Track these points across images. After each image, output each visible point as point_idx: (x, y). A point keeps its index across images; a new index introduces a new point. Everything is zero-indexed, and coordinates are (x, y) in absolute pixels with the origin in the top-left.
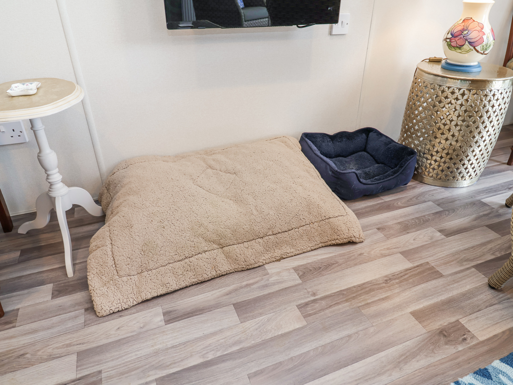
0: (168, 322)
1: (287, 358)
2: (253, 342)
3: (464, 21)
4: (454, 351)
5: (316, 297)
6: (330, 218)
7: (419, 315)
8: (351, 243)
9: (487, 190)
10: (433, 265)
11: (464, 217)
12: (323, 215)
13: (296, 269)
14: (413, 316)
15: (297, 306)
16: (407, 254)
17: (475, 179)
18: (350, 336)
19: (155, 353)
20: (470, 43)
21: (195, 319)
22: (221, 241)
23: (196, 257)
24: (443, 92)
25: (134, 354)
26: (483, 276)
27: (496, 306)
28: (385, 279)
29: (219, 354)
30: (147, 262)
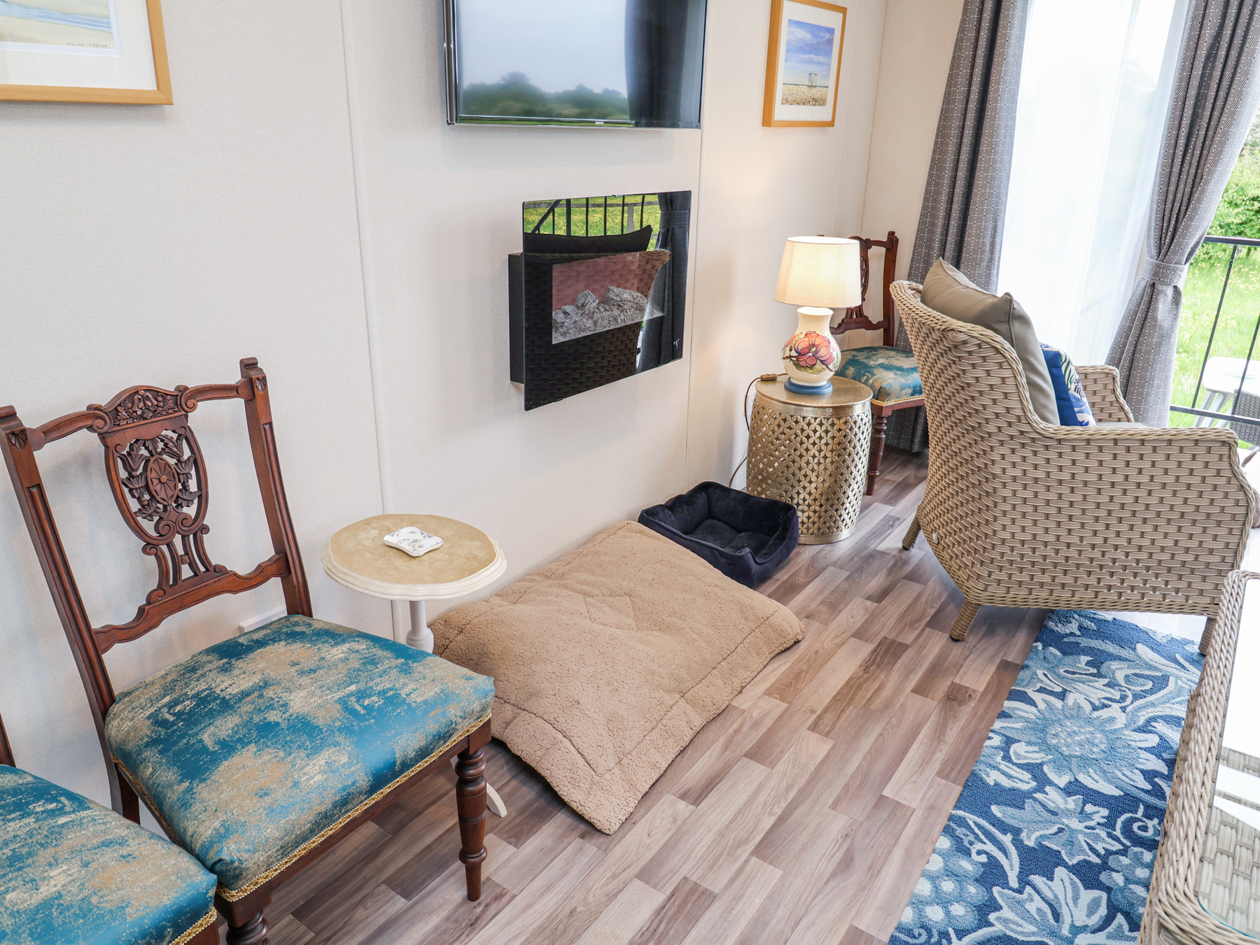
0: (696, 801)
1: (847, 778)
2: (803, 780)
3: (806, 335)
4: (970, 709)
5: (818, 713)
6: (768, 618)
7: (920, 690)
8: (797, 642)
9: (872, 535)
10: (890, 637)
11: (876, 575)
12: (760, 616)
13: (768, 693)
14: (917, 693)
15: (809, 729)
16: (860, 634)
17: (852, 528)
18: (881, 735)
19: (719, 835)
20: (822, 362)
21: (721, 788)
22: (681, 686)
23: (666, 717)
24: (809, 424)
25: (699, 847)
26: (940, 633)
27: (972, 657)
28: (862, 668)
29: (784, 805)
30: (621, 745)
